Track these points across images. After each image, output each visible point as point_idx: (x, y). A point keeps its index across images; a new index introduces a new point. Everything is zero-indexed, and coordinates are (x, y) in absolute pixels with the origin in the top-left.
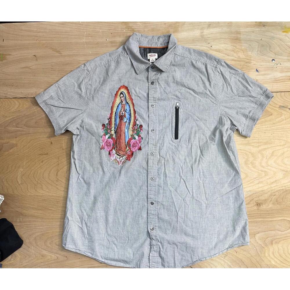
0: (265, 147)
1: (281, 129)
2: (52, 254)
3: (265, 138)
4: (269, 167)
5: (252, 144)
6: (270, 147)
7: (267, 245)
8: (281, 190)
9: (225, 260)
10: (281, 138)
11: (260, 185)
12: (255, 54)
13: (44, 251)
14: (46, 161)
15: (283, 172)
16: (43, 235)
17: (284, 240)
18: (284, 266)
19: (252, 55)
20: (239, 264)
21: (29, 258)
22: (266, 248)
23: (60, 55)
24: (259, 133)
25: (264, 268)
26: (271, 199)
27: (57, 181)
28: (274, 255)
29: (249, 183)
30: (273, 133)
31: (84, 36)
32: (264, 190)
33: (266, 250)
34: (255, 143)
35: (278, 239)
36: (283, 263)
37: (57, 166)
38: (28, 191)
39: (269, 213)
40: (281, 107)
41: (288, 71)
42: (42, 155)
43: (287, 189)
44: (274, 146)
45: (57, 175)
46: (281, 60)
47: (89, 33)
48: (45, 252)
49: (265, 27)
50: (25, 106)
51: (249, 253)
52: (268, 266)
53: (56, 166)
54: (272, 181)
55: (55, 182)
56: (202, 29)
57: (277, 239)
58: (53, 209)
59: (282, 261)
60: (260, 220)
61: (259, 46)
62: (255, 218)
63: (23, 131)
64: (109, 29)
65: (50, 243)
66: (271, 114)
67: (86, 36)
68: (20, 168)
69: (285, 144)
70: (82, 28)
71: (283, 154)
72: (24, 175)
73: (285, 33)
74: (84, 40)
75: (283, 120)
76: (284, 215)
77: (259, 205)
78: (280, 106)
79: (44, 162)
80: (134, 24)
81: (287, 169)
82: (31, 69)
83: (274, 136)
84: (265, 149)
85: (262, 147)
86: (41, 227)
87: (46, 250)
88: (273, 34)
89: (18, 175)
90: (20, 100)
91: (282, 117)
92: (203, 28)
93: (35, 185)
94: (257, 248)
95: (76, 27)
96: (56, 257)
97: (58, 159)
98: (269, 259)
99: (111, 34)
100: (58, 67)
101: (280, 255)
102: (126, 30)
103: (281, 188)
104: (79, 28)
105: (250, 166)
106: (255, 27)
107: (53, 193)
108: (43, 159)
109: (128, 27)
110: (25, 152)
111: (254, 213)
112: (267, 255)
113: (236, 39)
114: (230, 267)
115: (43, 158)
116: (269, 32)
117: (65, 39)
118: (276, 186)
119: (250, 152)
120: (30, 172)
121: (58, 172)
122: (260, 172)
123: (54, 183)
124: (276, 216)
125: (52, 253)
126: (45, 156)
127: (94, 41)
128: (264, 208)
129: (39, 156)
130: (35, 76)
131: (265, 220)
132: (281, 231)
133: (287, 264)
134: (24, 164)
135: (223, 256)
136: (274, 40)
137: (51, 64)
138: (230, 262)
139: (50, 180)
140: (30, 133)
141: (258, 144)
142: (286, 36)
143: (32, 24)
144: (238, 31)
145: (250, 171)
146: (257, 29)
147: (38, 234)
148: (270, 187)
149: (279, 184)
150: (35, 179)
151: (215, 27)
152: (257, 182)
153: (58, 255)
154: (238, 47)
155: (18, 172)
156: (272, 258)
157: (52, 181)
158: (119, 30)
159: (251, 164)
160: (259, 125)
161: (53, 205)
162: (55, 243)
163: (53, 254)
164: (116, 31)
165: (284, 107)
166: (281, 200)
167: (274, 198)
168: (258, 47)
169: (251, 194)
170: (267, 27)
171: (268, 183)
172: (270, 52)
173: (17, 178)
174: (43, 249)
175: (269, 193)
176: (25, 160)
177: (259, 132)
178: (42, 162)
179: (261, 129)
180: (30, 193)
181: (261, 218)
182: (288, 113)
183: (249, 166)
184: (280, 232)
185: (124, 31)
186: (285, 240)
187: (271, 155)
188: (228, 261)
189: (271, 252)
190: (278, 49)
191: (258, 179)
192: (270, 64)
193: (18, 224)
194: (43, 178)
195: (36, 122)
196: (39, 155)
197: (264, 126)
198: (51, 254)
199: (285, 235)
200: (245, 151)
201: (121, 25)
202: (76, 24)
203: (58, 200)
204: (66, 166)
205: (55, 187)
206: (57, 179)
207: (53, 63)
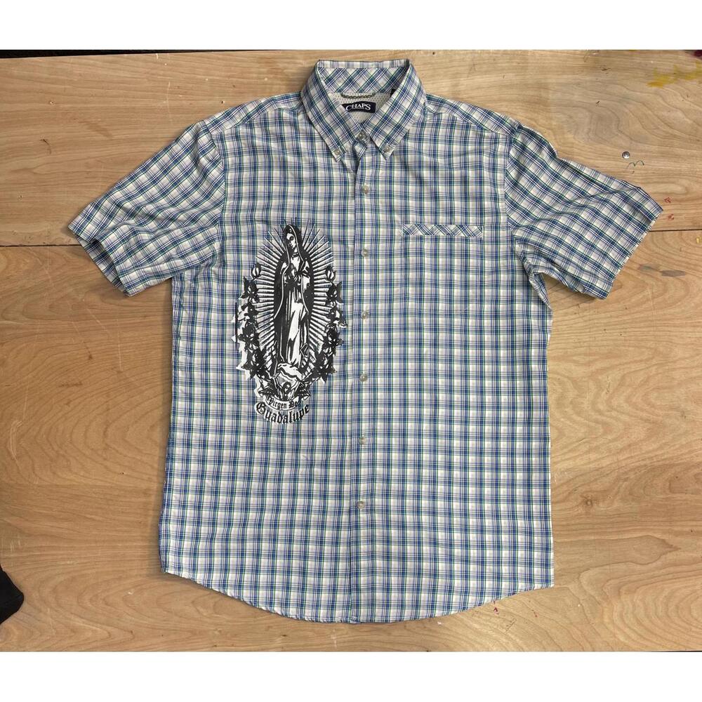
0: (605, 364)
1: (641, 322)
2: (97, 627)
3: (605, 343)
4: (614, 414)
5: (575, 358)
6: (617, 365)
7: (608, 598)
8: (641, 466)
9: (510, 634)
10: (643, 344)
11: (593, 456)
12: (584, 138)
13: (77, 619)
14: (77, 401)
15: (647, 424)
16: (73, 579)
17: (647, 585)
18: (647, 646)
19: (574, 141)
20: (541, 643)
21: (41, 635)
22: (605, 605)
23: (107, 139)
24: (590, 332)
25: (601, 650)
26: (619, 488)
27: (105, 449)
28: (623, 621)
29: (565, 450)
30: (624, 330)
31: (165, 92)
32: (600, 466)
33: (606, 609)
34: (582, 356)
35: (634, 581)
36: (644, 638)
37: (105, 414)
38: (36, 475)
39: (612, 523)
40: (642, 268)
41: (661, 180)
42: (68, 386)
43: (655, 463)
44: (625, 361)
46: (644, 154)
47: (180, 85)
48: (78, 622)
49: (605, 72)
50: (22, 266)
51: (565, 617)
52: (609, 645)
53: (100, 414)
54: (620, 446)
55: (100, 452)
56: (456, 76)
57: (630, 582)
58: (97, 518)
59: (642, 633)
60: (592, 538)
61: (592, 118)
62: (581, 534)
63: (18, 328)
64: (229, 74)
65: (91, 600)
66: (620, 284)
67: (170, 93)
68: (15, 419)
69: (651, 356)
70: (162, 73)
71: (647, 381)
72: (23, 436)
73: (654, 88)
74: (166, 103)
75: (648, 300)
76: (648, 527)
77: (589, 503)
78: (641, 265)
79: (72, 405)
80: (288, 63)
81: (655, 417)
82: (35, 173)
83: (628, 338)
84: (604, 370)
85: (599, 365)
86: (68, 562)
87: (82, 618)
88: (625, 90)
89: (9, 437)
90: (9, 252)
91: (646, 293)
92: (457, 73)
93: (52, 460)
94: (583, 604)
95: (147, 70)
96: (105, 632)
97: (108, 396)
98: (612, 629)
99: (234, 86)
100: (102, 170)
101: (637, 620)
102: (269, 78)
103: (642, 463)
104: (154, 71)
105: (569, 410)
106: (582, 71)
107: (95, 479)
108: (70, 397)
109: (274, 70)
110: (26, 378)
111: (578, 521)
112: (606, 620)
113: (536, 101)
114: (520, 649)
115: (70, 395)
116: (617, 84)
117: (120, 99)
118: (628, 458)
119: (568, 377)
120: (38, 428)
121: (106, 428)
122: (593, 424)
123: (98, 455)
124: (630, 528)
125: (97, 622)
126: (74, 389)
127: (191, 104)
128: (602, 509)
129: (60, 389)
130: (46, 191)
131: (603, 537)
132: (641, 564)
133: (655, 641)
134: (25, 409)
135: (505, 624)
136: (628, 103)
137: (86, 161)
138: (521, 639)
139: (89, 447)
140: (36, 334)
141: (588, 359)
142: (656, 93)
143: (37, 62)
144: (543, 81)
145: (568, 422)
146: (588, 78)
147: (62, 578)
148: (616, 461)
149: (635, 454)
150: (51, 445)
151: (486, 72)
152: (586, 449)
153: (109, 629)
154: (541, 121)
155: (9, 429)
156: (619, 629)
157: (92, 450)
158: (252, 78)
159: (571, 406)
160: (592, 312)
161: (97, 508)
162: (104, 599)
163: (99, 625)
164: (245, 81)
165: (649, 268)
166: (642, 491)
167: (623, 486)
168: (591, 123)
169: (571, 477)
170: (611, 73)
171: (610, 452)
172: (617, 135)
173: (8, 446)
174: (75, 614)
175: (613, 473)
176: (26, 398)
177: (592, 330)
178: (68, 404)
179: (596, 321)
180: (40, 478)
181: (594, 533)
182: (660, 283)
183: (566, 410)
184: (639, 567)
185: (266, 79)
186: (649, 586)
187: (618, 383)
188: (516, 635)
189: (616, 614)
190: (638, 126)
191: (586, 442)
192: (618, 163)
193: (12, 556)
194: (71, 443)
195: (51, 307)
196: (60, 386)
197: (603, 315)
198: (93, 626)
199: (649, 574)
200: (558, 374)
201: (258, 65)
202: (145, 61)
203: (108, 497)
204: (128, 413)
205: (102, 464)
206: (106, 444)
207: (89, 158)
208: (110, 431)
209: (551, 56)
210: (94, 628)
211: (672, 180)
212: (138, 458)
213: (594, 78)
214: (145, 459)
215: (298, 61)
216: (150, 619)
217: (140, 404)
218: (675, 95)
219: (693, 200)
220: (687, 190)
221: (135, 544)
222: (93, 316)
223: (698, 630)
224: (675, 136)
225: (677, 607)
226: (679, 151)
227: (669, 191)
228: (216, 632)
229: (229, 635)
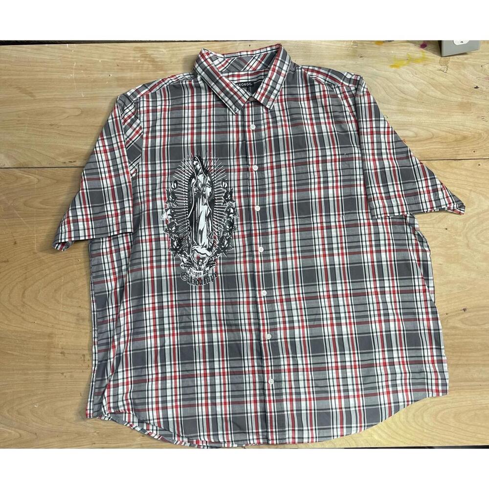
14: (4, 273)
23: (32, 99)
27: (23, 306)
31: (72, 69)
37: (24, 281)
41: (399, 128)
45: (23, 296)
47: (82, 64)
49: (361, 58)
53: (20, 282)
55: (19, 308)
58: (15, 353)
59: (390, 434)
64: (115, 57)
65: (8, 411)
67: (75, 69)
70: (70, 56)
73: (394, 69)
74: (73, 76)
80: (154, 51)
87: (2, 424)
88: (375, 70)
95: (60, 55)
96: (18, 434)
97: (26, 269)
99: (118, 65)
100: (28, 119)
102: (141, 60)
104: (65, 55)
106: (347, 58)
107: (15, 326)
109: (145, 55)
116: (370, 66)
117: (42, 73)
121: (24, 293)
123: (18, 310)
125: (12, 427)
126: (3, 264)
127: (89, 76)
133: (399, 439)
136: (377, 78)
137: (18, 113)
139: (11, 304)
142: (395, 72)
146: (350, 62)
153: (20, 431)
157: (14, 306)
158: (130, 60)
161: (16, 346)
162: (17, 411)
163: (13, 429)
164: (125, 62)
170: (365, 59)
185: (139, 61)
190: (383, 93)
198: (9, 429)
201: (134, 52)
202: (59, 49)
203: (23, 338)
204: (40, 281)
205: (20, 316)
206: (24, 302)
207: (20, 111)
208: (27, 293)
209: (326, 48)
210: (10, 431)
211: (406, 128)
212: (45, 311)
213: (354, 63)
214: (50, 312)
215: (161, 50)
216: (49, 425)
217: (48, 275)
218: (408, 73)
219: (420, 141)
220: (417, 135)
221: (40, 371)
222: (18, 215)
223: (428, 431)
224: (407, 100)
225: (414, 415)
226: (410, 109)
227: (404, 135)
228: (95, 434)
229: (104, 436)
